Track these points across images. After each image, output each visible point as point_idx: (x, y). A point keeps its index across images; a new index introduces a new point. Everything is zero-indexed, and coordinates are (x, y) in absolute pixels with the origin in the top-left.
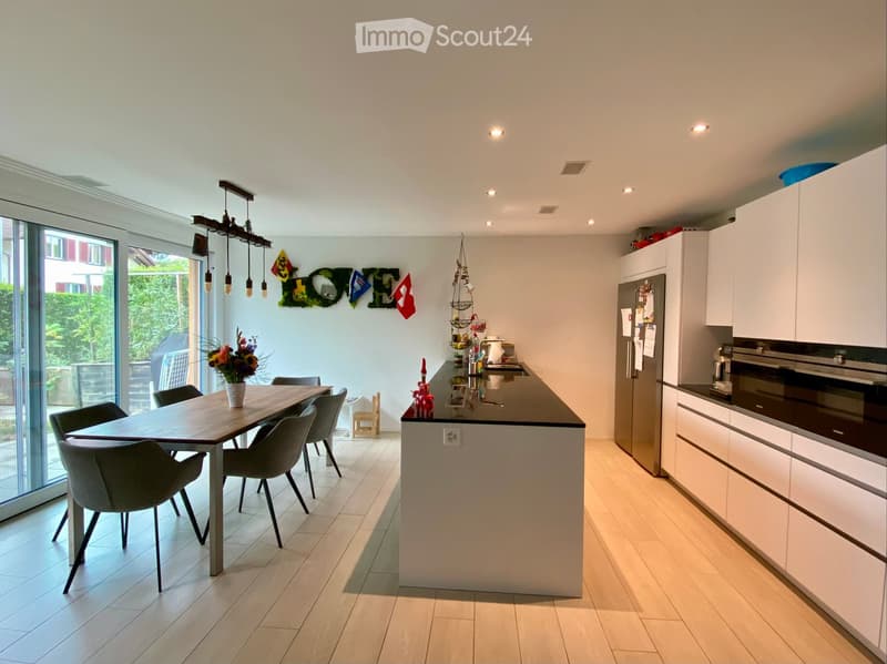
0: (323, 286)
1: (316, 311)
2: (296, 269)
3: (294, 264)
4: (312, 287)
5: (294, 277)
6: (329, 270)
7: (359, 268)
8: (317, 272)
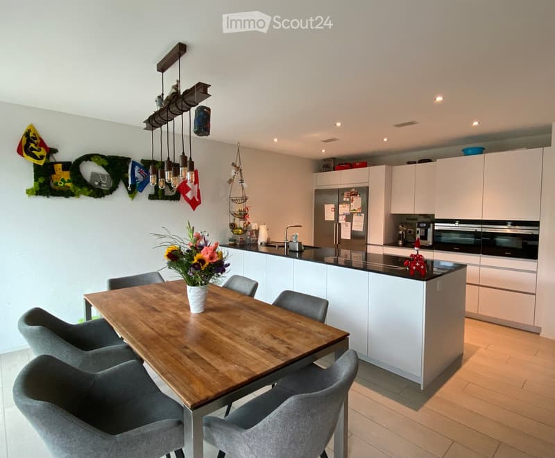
0: (94, 175)
1: (84, 203)
2: (55, 151)
3: (50, 144)
4: (80, 173)
5: (52, 160)
6: (103, 157)
7: (137, 158)
8: (88, 158)
